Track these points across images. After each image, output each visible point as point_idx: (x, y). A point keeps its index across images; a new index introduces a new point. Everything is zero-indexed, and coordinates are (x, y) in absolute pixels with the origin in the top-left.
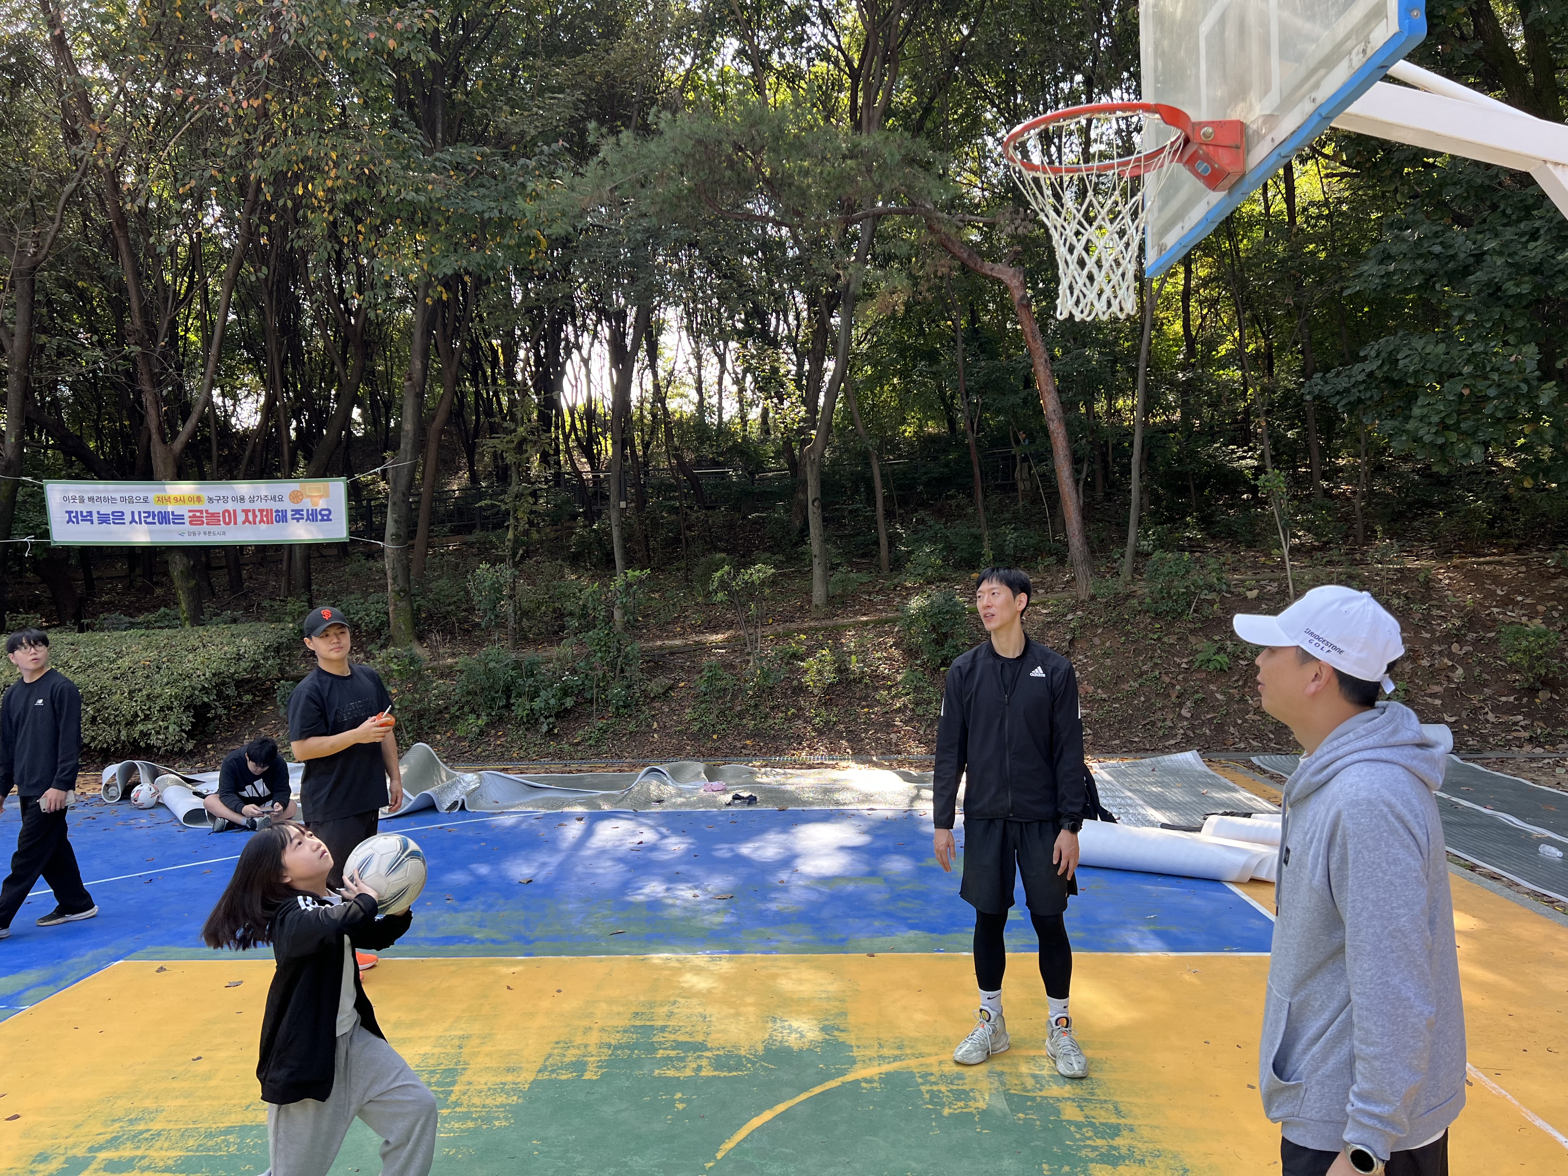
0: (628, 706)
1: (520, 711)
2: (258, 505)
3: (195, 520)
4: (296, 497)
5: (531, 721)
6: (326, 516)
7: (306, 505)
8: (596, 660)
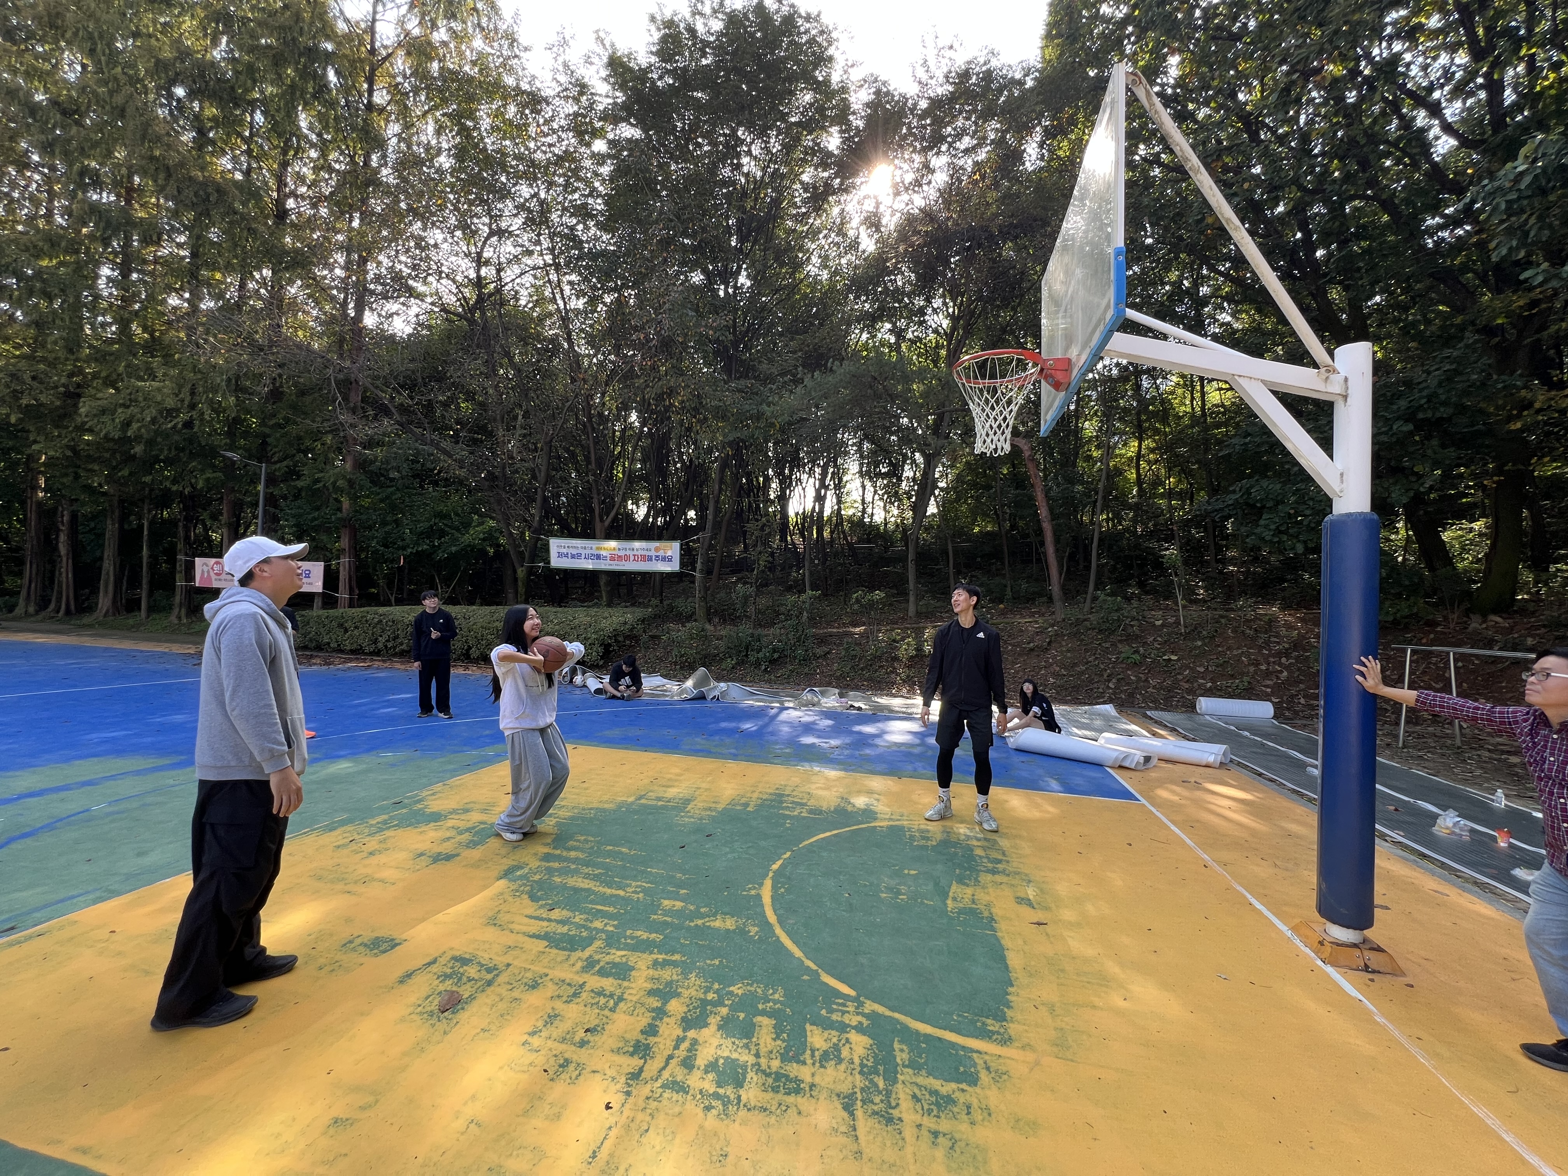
0: (805, 660)
1: (752, 659)
2: (640, 553)
3: (612, 559)
4: (657, 549)
5: (757, 664)
6: (669, 559)
7: (661, 553)
8: (791, 636)
